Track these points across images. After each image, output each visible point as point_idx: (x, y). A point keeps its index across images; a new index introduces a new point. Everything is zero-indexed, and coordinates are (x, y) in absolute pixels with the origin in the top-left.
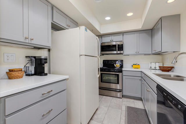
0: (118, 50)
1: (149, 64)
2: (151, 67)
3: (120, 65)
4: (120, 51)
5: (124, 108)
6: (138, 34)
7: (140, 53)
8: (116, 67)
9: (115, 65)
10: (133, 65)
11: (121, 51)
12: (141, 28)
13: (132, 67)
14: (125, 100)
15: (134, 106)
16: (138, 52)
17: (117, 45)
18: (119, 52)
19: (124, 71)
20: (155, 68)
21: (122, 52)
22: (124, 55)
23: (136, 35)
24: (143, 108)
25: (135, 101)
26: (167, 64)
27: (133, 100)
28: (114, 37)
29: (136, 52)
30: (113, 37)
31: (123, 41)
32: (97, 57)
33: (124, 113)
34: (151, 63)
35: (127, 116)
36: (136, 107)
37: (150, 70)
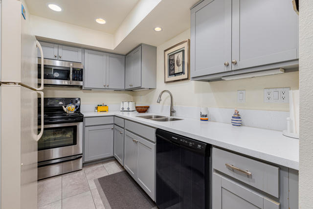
0: (74, 79)
1: (120, 104)
2: (123, 108)
3: (76, 107)
4: (77, 80)
5: (93, 185)
6: (108, 58)
7: (110, 87)
8: (66, 113)
9: (65, 109)
10: (99, 107)
11: (79, 80)
12: (113, 49)
13: (96, 110)
14: (89, 170)
15: (107, 175)
16: (108, 86)
17: (71, 69)
18: (74, 83)
19: (86, 119)
20: (128, 108)
21: (81, 83)
22: (83, 88)
23: (105, 57)
24: (119, 171)
25: (105, 165)
26: (141, 103)
27: (101, 165)
28: (64, 51)
29: (104, 86)
30: (60, 50)
31: (83, 63)
32: (35, 90)
33: (98, 193)
34: (123, 102)
35: (104, 195)
36: (110, 174)
37: (122, 112)
